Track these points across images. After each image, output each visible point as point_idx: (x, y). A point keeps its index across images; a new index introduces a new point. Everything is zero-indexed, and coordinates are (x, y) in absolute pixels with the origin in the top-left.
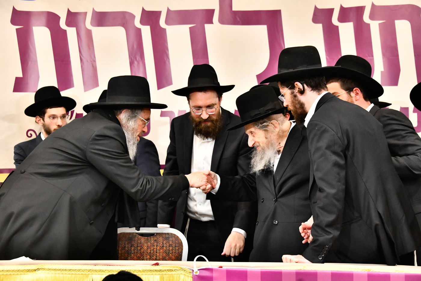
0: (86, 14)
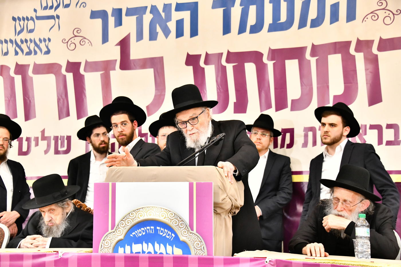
0: (29, 65)
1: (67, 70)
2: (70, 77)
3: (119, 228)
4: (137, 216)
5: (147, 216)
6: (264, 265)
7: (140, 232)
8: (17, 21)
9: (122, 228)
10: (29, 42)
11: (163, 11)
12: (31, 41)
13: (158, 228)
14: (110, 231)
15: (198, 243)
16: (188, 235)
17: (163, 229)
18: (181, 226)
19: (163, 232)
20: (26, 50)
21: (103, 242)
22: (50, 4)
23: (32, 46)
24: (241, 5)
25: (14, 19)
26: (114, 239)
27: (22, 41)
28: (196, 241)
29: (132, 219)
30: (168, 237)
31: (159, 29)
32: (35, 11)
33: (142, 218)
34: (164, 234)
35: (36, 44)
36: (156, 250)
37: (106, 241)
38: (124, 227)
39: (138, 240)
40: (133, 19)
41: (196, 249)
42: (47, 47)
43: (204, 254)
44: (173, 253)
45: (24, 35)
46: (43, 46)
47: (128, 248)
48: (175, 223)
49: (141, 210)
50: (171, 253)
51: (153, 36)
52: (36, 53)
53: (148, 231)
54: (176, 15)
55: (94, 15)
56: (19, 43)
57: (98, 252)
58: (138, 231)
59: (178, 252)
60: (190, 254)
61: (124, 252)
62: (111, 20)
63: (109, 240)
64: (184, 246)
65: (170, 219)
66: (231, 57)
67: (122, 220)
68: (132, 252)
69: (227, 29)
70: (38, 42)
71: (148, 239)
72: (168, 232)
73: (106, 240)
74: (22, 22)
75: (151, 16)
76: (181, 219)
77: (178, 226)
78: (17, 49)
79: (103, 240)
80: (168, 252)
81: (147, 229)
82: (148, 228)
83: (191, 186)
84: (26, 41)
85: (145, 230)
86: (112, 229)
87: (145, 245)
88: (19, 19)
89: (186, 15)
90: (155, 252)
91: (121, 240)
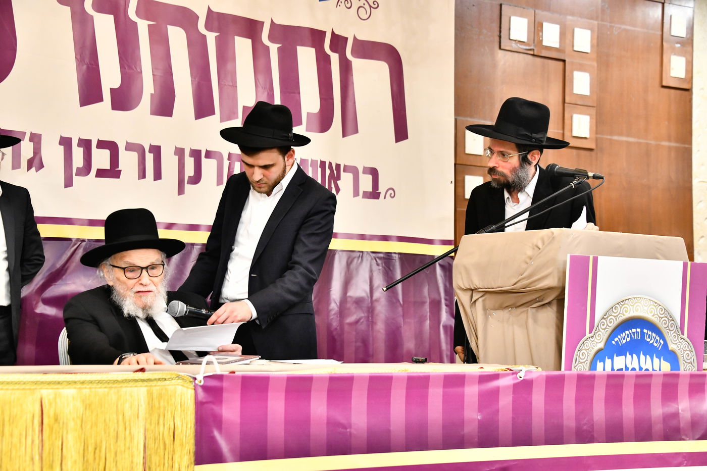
3: (599, 331)
4: (621, 312)
5: (634, 312)
7: (623, 338)
9: (603, 331)
13: (645, 331)
14: (588, 335)
15: (688, 353)
16: (678, 341)
17: (651, 333)
18: (671, 329)
19: (651, 338)
21: (578, 354)
26: (592, 348)
28: (686, 351)
29: (615, 317)
30: (655, 344)
33: (628, 315)
34: (651, 340)
36: (642, 366)
37: (582, 352)
38: (605, 329)
39: (622, 350)
41: (686, 362)
43: (694, 370)
47: (608, 362)
48: (665, 324)
49: (627, 301)
50: (658, 370)
53: (633, 336)
57: (571, 370)
58: (621, 335)
59: (666, 367)
61: (605, 370)
63: (586, 350)
64: (672, 357)
65: (660, 317)
67: (603, 318)
72: (655, 338)
73: (581, 350)
76: (671, 317)
77: (668, 328)
79: (579, 351)
80: (655, 369)
81: (632, 332)
82: (634, 330)
83: (685, 266)
85: (630, 333)
86: (590, 332)
87: (629, 356)
90: (641, 369)
91: (600, 351)
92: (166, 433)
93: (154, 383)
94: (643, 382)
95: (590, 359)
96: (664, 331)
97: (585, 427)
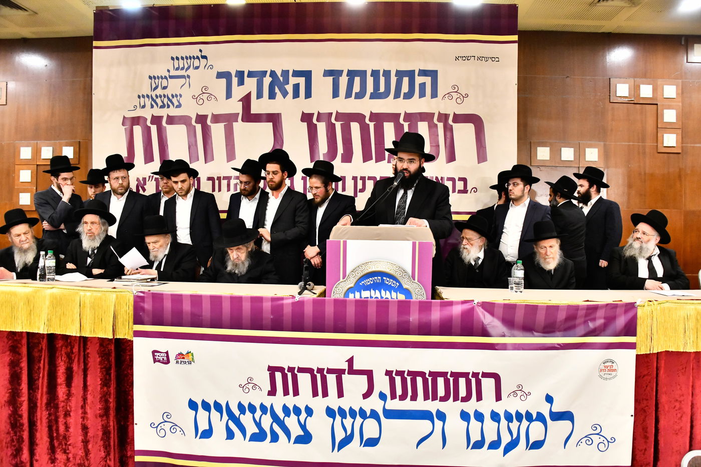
0: (163, 116)
1: (197, 122)
2: (199, 127)
3: (350, 278)
4: (366, 268)
5: (375, 268)
6: (472, 306)
7: (369, 281)
8: (153, 79)
9: (352, 278)
10: (163, 97)
11: (281, 76)
12: (164, 96)
13: (384, 278)
14: (342, 280)
15: (418, 290)
16: (410, 283)
17: (389, 279)
18: (404, 277)
19: (389, 282)
20: (160, 104)
21: (335, 289)
22: (181, 66)
23: (166, 100)
24: (347, 76)
25: (150, 77)
26: (345, 286)
27: (157, 96)
29: (361, 271)
30: (393, 285)
31: (277, 90)
32: (169, 71)
33: (370, 270)
35: (168, 98)
36: (383, 296)
38: (354, 277)
39: (367, 288)
40: (254, 80)
41: (417, 295)
42: (179, 102)
44: (397, 298)
45: (159, 91)
46: (175, 100)
47: (357, 294)
48: (400, 274)
49: (369, 263)
50: (395, 298)
51: (272, 96)
52: (169, 107)
53: (375, 281)
54: (293, 80)
55: (220, 75)
56: (155, 98)
58: (366, 280)
59: (402, 297)
60: (412, 299)
61: (355, 297)
62: (235, 80)
63: (341, 287)
64: (407, 292)
65: (395, 271)
66: (339, 116)
67: (352, 272)
68: (361, 297)
69: (336, 94)
70: (171, 98)
71: (375, 286)
72: (393, 282)
73: (338, 287)
74: (157, 81)
75: (271, 79)
76: (404, 271)
77: (402, 277)
78: (153, 103)
80: (393, 297)
82: (376, 278)
83: (414, 244)
84: (161, 96)
85: (373, 279)
86: (343, 278)
87: (373, 291)
88: (154, 77)
89: (302, 81)
90: (382, 297)
91: (351, 288)
92: (124, 312)
93: (118, 293)
94: (383, 305)
95: (344, 292)
96: (400, 279)
97: (340, 325)
